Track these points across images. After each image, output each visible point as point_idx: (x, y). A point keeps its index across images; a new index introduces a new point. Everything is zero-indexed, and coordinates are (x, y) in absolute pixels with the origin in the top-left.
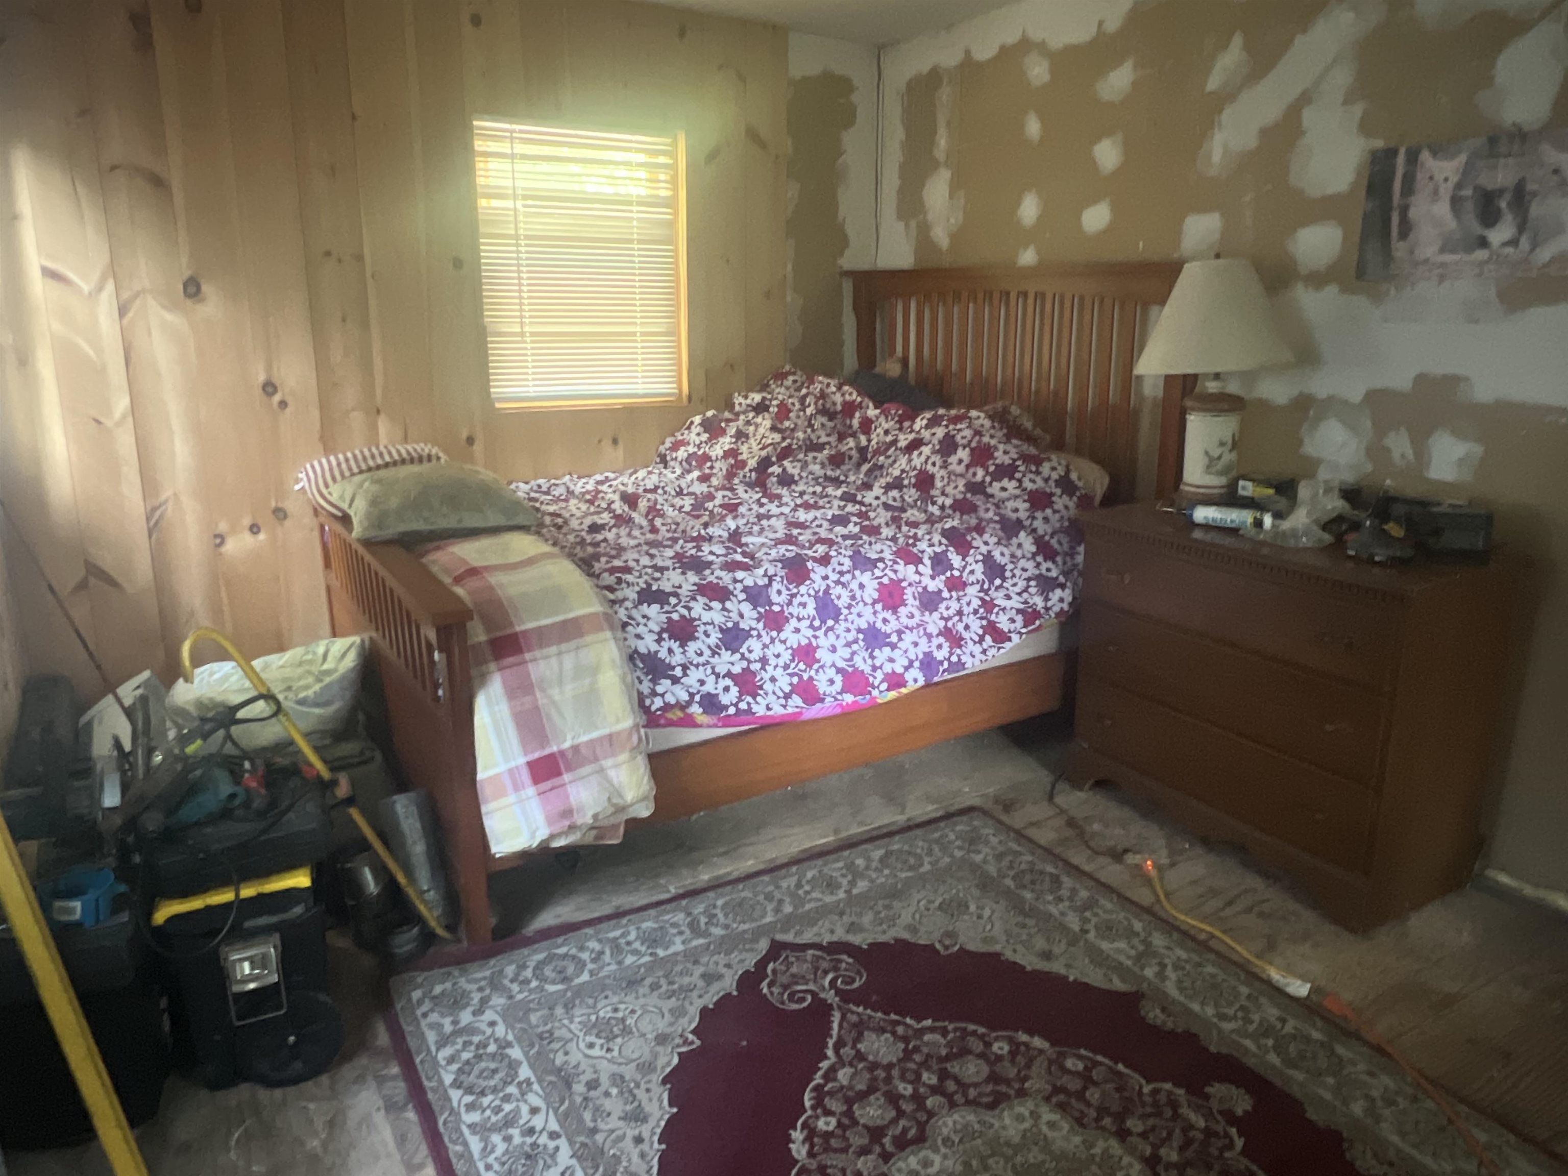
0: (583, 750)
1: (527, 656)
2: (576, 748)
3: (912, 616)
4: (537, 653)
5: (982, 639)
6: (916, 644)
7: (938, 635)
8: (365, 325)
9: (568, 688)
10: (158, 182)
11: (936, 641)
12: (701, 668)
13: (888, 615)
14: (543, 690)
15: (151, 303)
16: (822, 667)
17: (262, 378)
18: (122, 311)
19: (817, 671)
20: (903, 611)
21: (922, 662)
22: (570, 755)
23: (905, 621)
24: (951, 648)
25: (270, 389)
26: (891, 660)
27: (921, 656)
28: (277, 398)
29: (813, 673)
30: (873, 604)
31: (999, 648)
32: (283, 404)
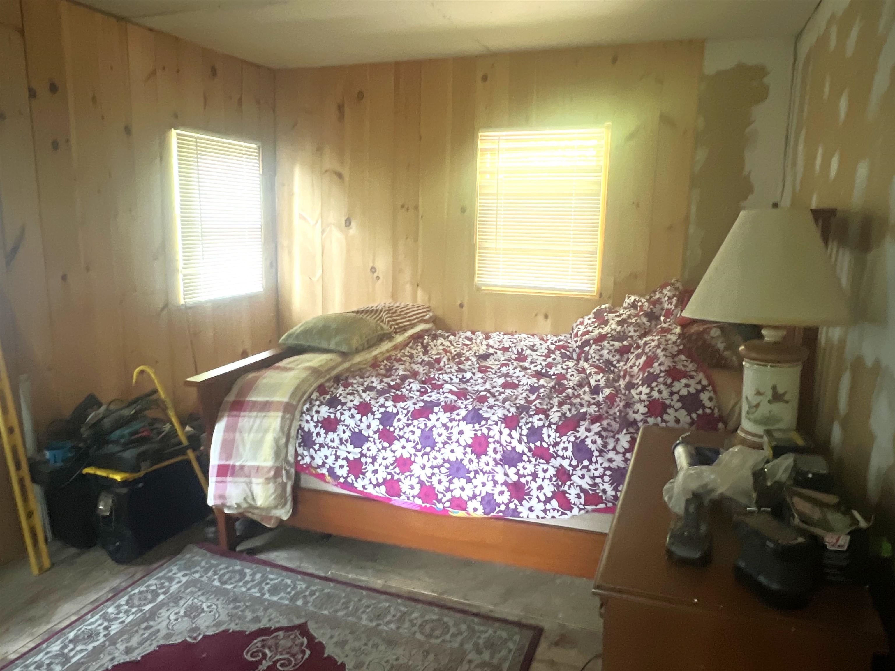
0: (246, 469)
1: (242, 414)
2: (242, 467)
3: (487, 464)
4: (246, 413)
5: (548, 500)
6: (484, 485)
7: (502, 484)
8: (416, 240)
9: (252, 435)
10: (340, 176)
11: (499, 488)
12: (330, 449)
13: (474, 457)
14: (241, 432)
15: (333, 228)
16: (411, 476)
17: (371, 265)
18: (323, 232)
19: (406, 477)
20: (484, 458)
21: (483, 498)
22: (237, 469)
23: (482, 465)
24: (511, 496)
25: (373, 270)
26: (463, 489)
27: (484, 494)
28: (376, 275)
29: (402, 477)
30: (465, 448)
31: (563, 514)
32: (378, 278)
